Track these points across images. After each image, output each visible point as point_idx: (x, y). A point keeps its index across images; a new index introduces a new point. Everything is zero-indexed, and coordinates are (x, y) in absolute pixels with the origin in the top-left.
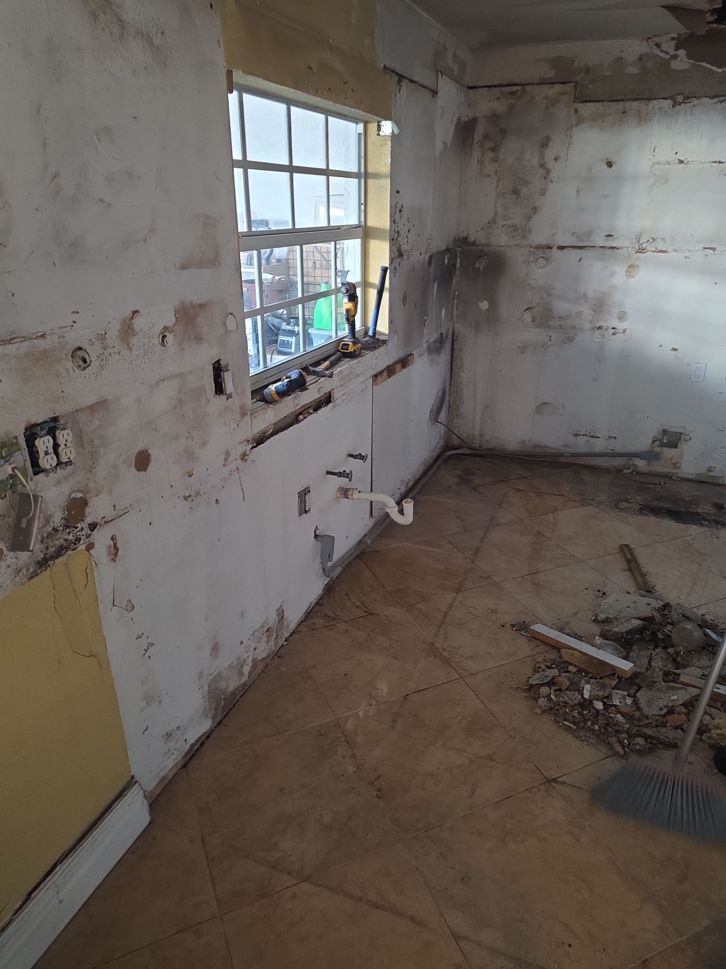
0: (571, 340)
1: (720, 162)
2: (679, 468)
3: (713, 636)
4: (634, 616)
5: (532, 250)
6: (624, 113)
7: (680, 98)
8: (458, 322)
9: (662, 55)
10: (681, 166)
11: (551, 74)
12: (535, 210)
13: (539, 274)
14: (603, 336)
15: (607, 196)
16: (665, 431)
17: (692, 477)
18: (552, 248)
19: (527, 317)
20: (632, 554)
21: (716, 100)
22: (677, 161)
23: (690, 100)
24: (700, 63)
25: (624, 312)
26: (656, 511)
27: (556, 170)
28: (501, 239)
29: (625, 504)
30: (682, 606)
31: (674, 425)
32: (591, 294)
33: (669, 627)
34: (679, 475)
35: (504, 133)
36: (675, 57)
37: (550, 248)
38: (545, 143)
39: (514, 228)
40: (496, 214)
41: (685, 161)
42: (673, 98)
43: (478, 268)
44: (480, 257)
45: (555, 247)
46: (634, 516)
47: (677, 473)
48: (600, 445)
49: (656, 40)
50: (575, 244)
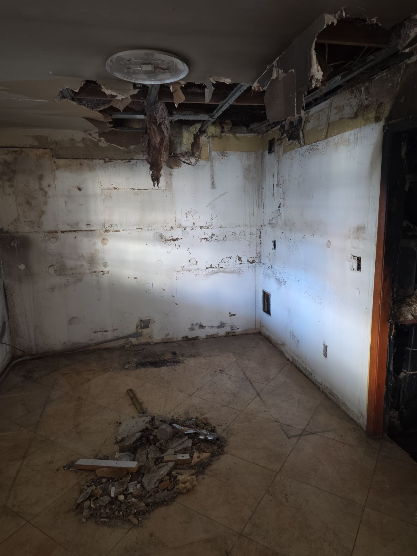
0: (80, 280)
1: (133, 189)
2: (153, 338)
3: (177, 426)
4: (138, 431)
5: (46, 234)
6: (81, 164)
7: (107, 159)
8: (6, 279)
9: (94, 139)
10: (116, 190)
11: (36, 143)
12: (43, 212)
13: (53, 246)
14: (98, 276)
15: (82, 205)
16: (141, 320)
17: (160, 341)
18: (57, 232)
19: (51, 270)
20: (134, 394)
21: (124, 161)
22: (113, 188)
23: (112, 161)
24: (112, 144)
25: (106, 263)
26: (144, 365)
27: (50, 192)
28: (24, 229)
29: (128, 365)
30: (160, 416)
31: (145, 317)
32: (85, 255)
33: (156, 430)
34: (153, 342)
35: (14, 172)
36: (100, 141)
37: (56, 232)
38: (41, 178)
39: (32, 222)
40: (19, 215)
41: (117, 188)
42: (104, 159)
43: (14, 246)
44: (13, 239)
45: (59, 232)
46: (133, 371)
47: (153, 341)
48: (110, 335)
49: (89, 132)
50: (70, 230)
